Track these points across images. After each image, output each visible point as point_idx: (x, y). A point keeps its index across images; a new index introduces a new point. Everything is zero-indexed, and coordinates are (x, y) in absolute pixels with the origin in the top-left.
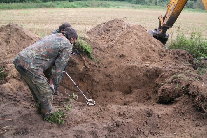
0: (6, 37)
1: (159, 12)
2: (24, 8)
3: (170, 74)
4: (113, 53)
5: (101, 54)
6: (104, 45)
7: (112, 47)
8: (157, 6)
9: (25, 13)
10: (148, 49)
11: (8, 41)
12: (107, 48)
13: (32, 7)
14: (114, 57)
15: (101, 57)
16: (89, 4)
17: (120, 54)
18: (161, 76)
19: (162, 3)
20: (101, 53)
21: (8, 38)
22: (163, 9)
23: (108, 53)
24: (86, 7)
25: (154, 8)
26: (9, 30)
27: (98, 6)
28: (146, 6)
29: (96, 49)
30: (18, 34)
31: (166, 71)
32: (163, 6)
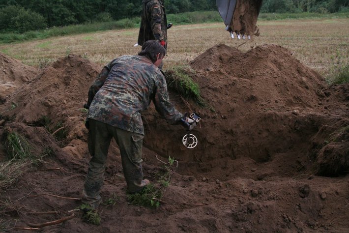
0: (64, 75)
1: (312, 22)
2: (86, 31)
3: (338, 125)
4: (236, 95)
5: (215, 96)
6: (221, 82)
7: (234, 84)
8: (308, 13)
9: (87, 40)
10: (297, 85)
11: (67, 81)
12: (226, 86)
13: (97, 30)
14: (238, 100)
15: (215, 101)
16: (188, 19)
17: (247, 96)
18: (323, 130)
19: (318, 7)
20: (216, 94)
21: (68, 78)
22: (320, 17)
23: (227, 94)
24: (183, 23)
25: (303, 17)
26: (68, 64)
27: (204, 20)
28: (287, 14)
29: (207, 89)
30: (81, 70)
31: (330, 120)
32: (320, 12)
